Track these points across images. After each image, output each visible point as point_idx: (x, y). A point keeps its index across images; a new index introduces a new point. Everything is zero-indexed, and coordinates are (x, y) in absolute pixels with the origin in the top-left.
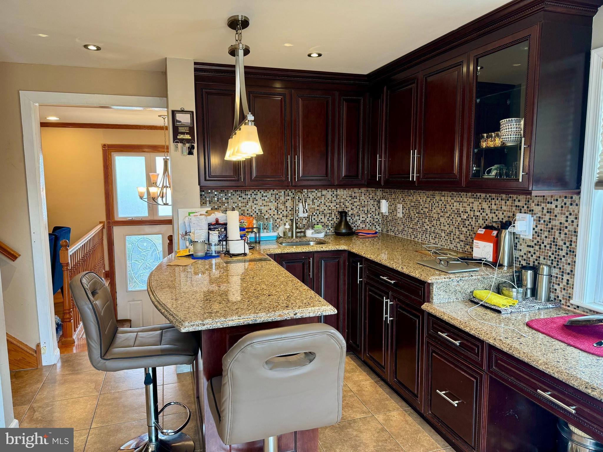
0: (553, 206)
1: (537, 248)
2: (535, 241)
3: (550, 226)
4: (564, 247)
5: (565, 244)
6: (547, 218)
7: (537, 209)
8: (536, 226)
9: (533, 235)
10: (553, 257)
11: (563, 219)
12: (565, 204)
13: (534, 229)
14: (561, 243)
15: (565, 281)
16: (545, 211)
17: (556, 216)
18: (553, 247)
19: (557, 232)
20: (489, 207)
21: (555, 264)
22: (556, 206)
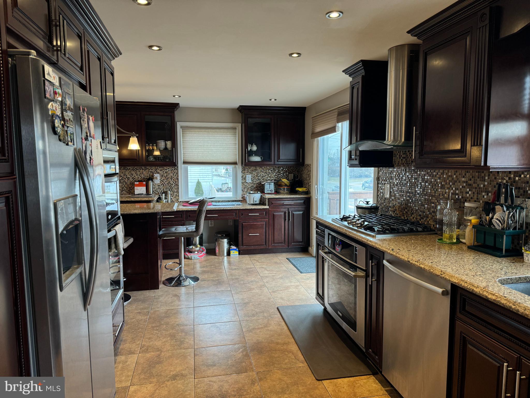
0: (168, 171)
1: (162, 186)
2: (161, 184)
3: (167, 177)
4: (173, 184)
5: (174, 183)
6: (165, 175)
7: (161, 172)
8: (161, 178)
9: (160, 182)
10: (169, 188)
11: (172, 175)
12: (172, 170)
13: (160, 179)
14: (172, 183)
15: (175, 195)
16: (164, 173)
17: (169, 174)
18: (169, 185)
19: (170, 179)
20: (136, 173)
21: (170, 190)
22: (169, 171)
